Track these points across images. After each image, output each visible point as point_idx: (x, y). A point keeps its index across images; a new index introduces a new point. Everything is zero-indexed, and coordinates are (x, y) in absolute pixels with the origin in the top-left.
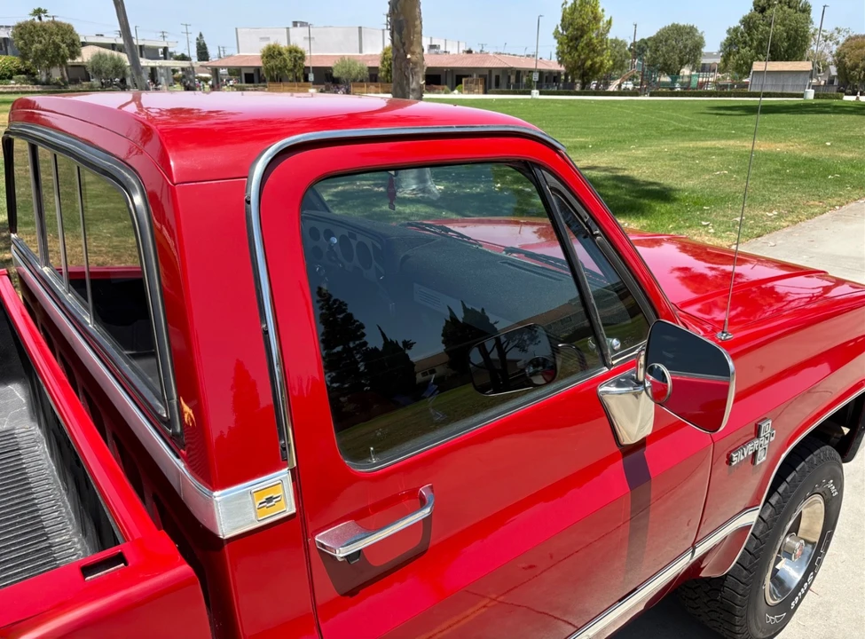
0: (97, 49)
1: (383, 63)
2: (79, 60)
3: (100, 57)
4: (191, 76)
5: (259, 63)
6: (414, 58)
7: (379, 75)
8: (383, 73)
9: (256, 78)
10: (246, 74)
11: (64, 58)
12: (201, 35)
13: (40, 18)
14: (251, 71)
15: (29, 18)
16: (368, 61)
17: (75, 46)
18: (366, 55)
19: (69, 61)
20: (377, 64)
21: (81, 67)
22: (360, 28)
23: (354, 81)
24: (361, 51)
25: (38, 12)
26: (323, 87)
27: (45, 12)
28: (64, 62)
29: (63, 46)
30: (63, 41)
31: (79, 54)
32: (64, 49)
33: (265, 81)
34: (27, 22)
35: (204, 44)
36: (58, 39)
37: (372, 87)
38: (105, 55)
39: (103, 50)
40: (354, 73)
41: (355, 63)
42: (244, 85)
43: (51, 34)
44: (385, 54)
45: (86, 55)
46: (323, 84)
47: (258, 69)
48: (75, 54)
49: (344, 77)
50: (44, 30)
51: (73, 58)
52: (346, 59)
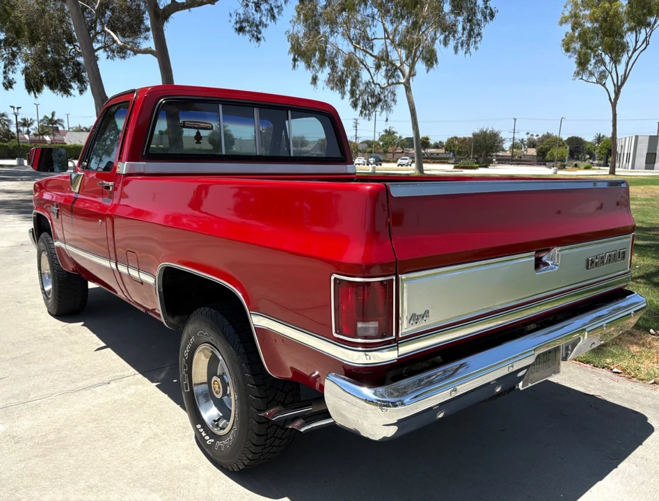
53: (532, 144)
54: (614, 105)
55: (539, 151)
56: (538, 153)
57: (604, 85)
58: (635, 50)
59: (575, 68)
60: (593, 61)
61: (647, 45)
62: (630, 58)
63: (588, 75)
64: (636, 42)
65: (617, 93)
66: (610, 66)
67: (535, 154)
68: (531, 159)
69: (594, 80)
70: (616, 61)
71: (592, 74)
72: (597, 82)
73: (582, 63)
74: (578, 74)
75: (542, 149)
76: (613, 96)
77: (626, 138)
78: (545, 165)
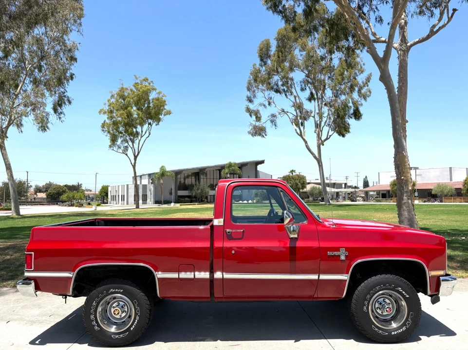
0: (313, 185)
1: (464, 186)
2: (305, 190)
3: (314, 188)
4: (355, 196)
5: (389, 188)
6: (405, 179)
7: (462, 192)
8: (464, 191)
9: (387, 195)
10: (382, 194)
11: (299, 189)
12: (366, 177)
13: (292, 174)
14: (385, 192)
15: (288, 174)
16: (455, 185)
17: (304, 184)
18: (454, 182)
19: (301, 190)
20: (461, 186)
21: (305, 192)
22: (451, 168)
23: (446, 196)
24: (451, 179)
25: (292, 171)
26: (426, 199)
27: (295, 171)
28: (299, 191)
29: (299, 184)
30: (299, 182)
31: (305, 187)
32: (300, 185)
33: (392, 197)
34: (287, 176)
35: (367, 181)
36: (297, 182)
37: (458, 199)
38: (316, 188)
39: (315, 185)
40: (445, 192)
41: (446, 186)
42: (381, 199)
43: (295, 180)
44: (466, 181)
45: (308, 188)
46: (426, 198)
47: (389, 191)
48: (304, 187)
49: (439, 194)
50: (293, 178)
51: (303, 189)
52: (441, 184)
53: (38, 190)
54: (134, 167)
55: (48, 195)
56: (47, 196)
57: (127, 155)
58: (142, 137)
59: (109, 143)
60: (120, 140)
61: (149, 135)
62: (140, 141)
63: (117, 147)
64: (142, 132)
65: (135, 159)
66: (130, 143)
67: (45, 197)
68: (42, 201)
69: (121, 152)
70: (133, 142)
71: (119, 147)
72: (123, 153)
73: (114, 140)
74: (110, 146)
75: (50, 193)
76: (133, 162)
77: (119, 186)
78: (57, 204)
